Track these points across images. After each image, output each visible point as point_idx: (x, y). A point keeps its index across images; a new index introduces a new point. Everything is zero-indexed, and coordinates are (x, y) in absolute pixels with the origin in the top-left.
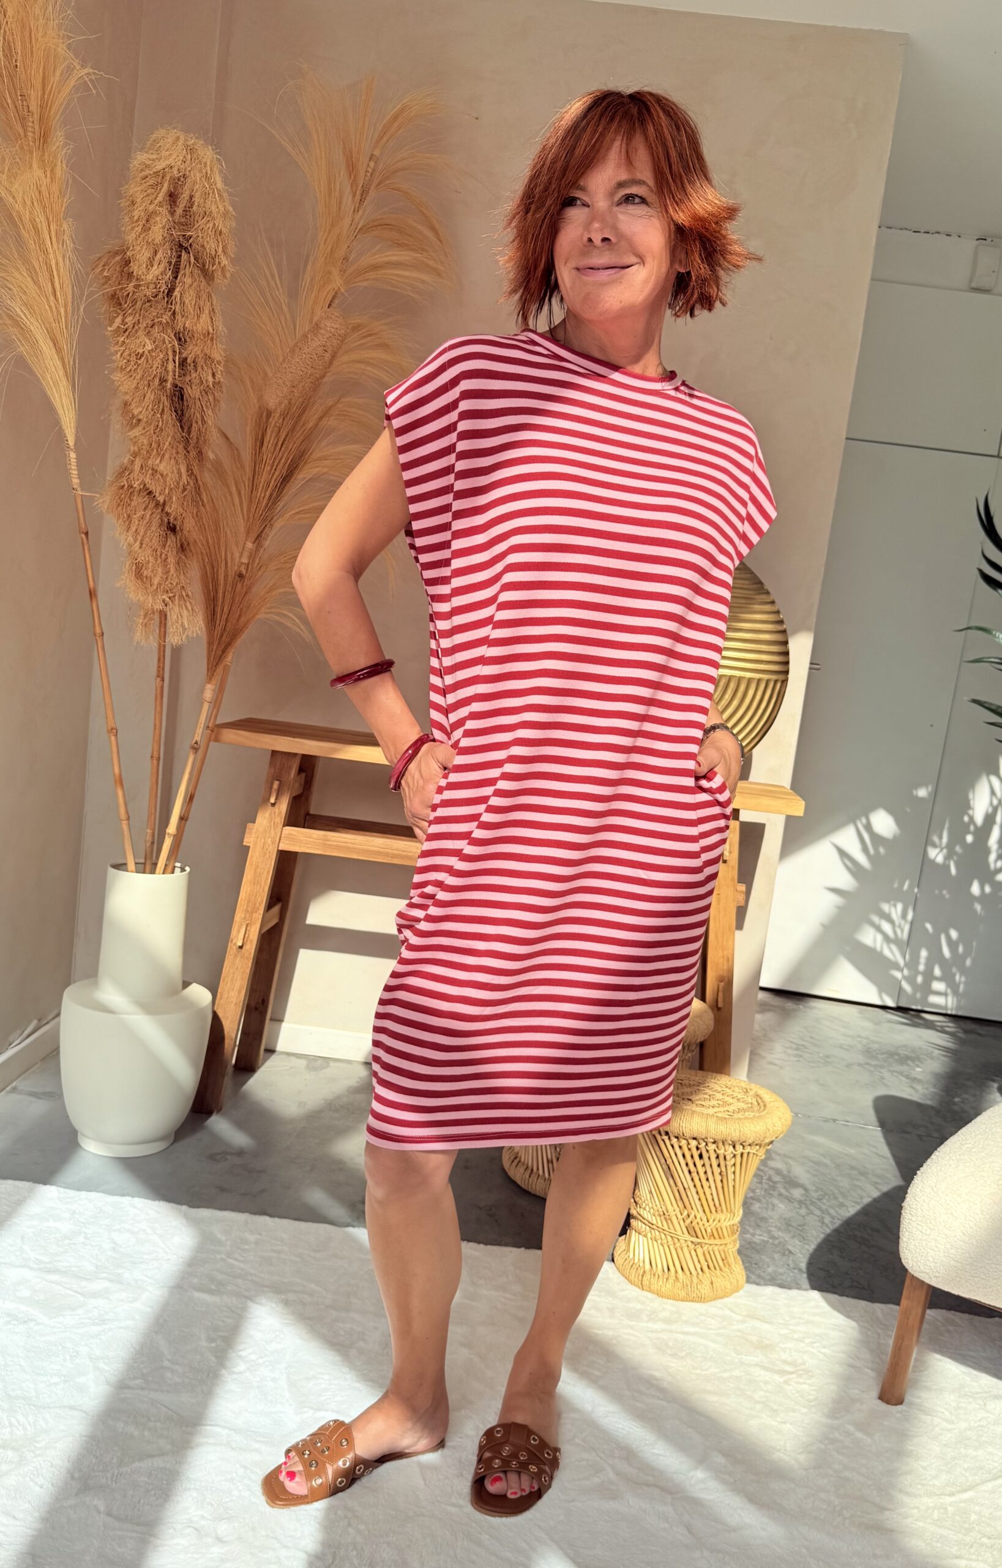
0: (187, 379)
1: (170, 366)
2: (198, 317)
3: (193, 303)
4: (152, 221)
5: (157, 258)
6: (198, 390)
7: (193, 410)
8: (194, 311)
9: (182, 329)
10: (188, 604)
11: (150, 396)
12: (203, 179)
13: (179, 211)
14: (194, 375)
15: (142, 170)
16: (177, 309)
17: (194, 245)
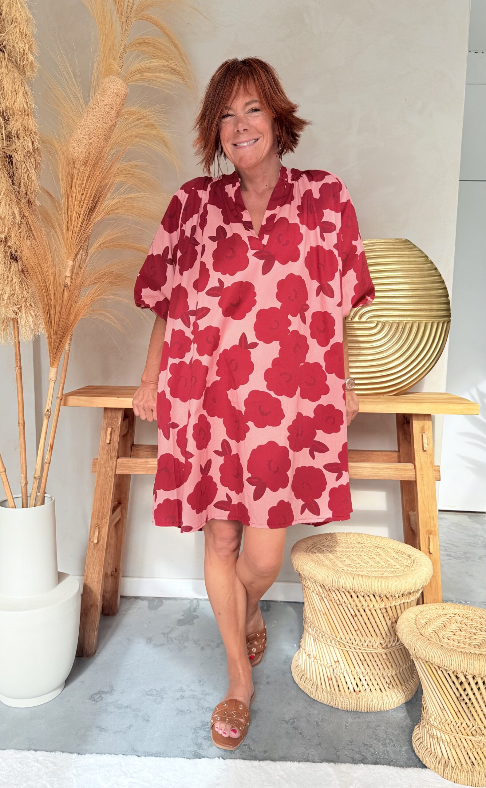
0: (14, 147)
3: (11, 88)
6: (22, 155)
7: (20, 170)
8: (12, 94)
9: (4, 108)
10: (32, 312)
14: (18, 144)
17: (7, 47)
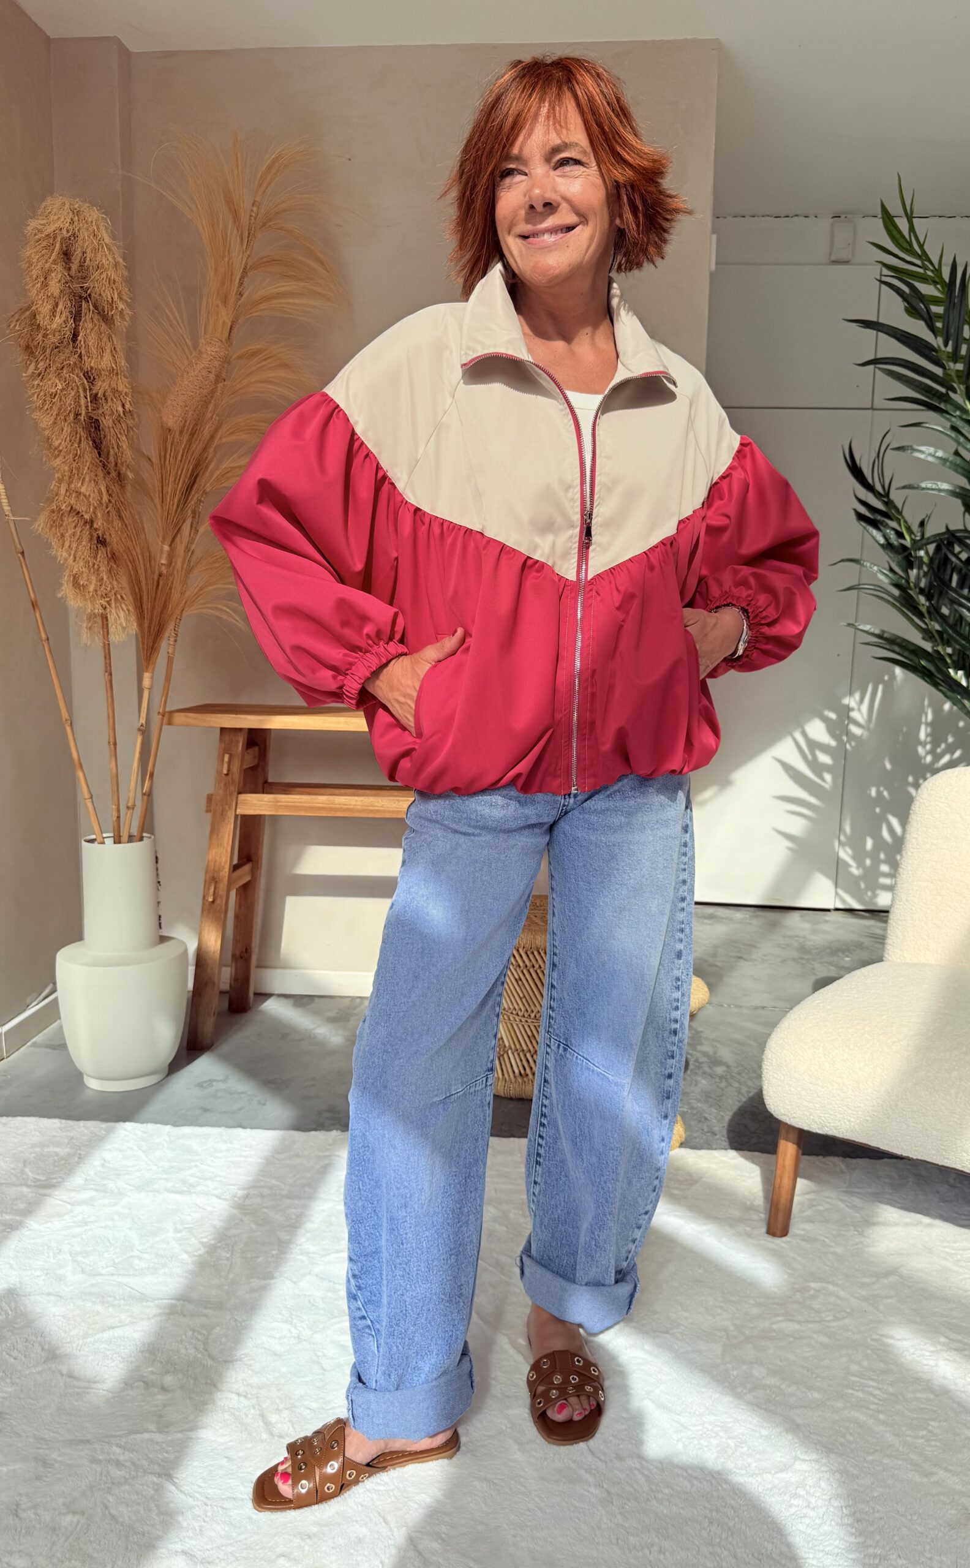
1: (83, 401)
2: (102, 357)
3: (96, 345)
5: (58, 310)
6: (111, 420)
7: (108, 438)
8: (98, 353)
9: (89, 369)
10: (123, 606)
11: (67, 429)
12: (92, 237)
14: (105, 408)
15: (35, 235)
16: (83, 352)
17: (93, 295)
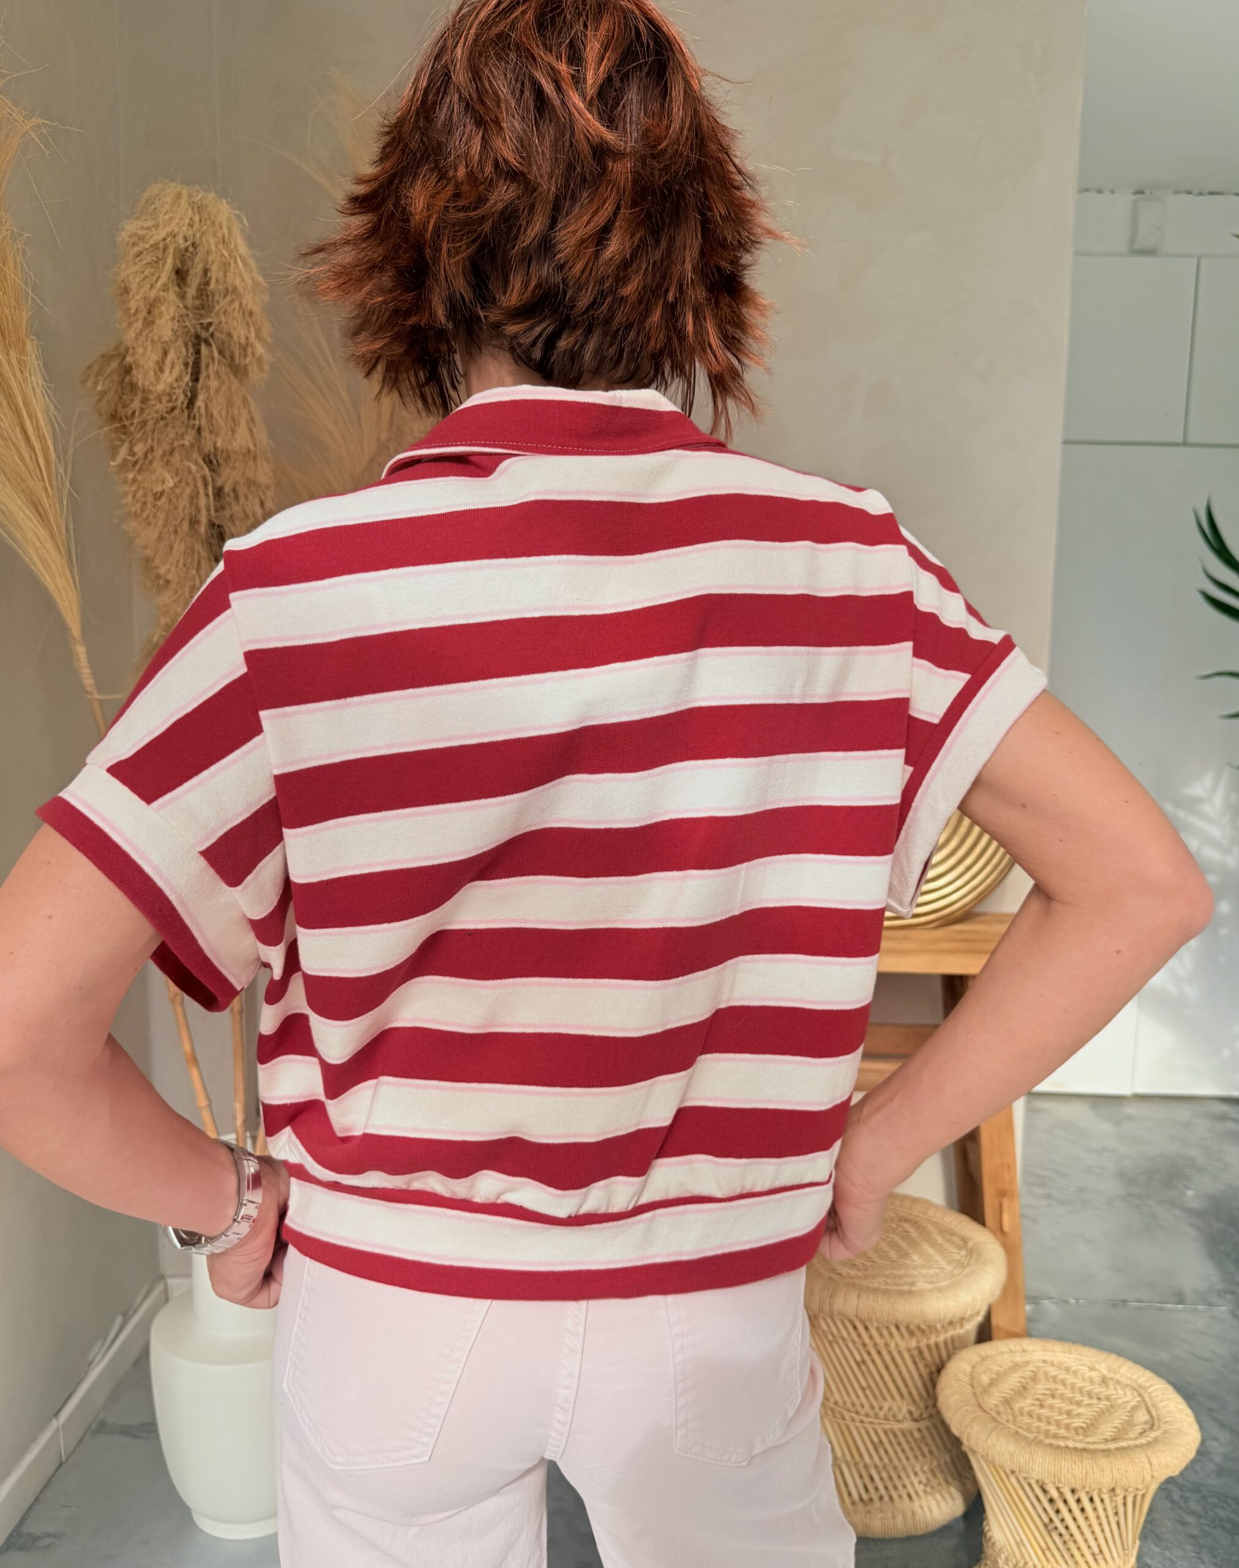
0: (227, 513)
1: (202, 502)
2: (233, 431)
3: (224, 413)
4: (156, 311)
8: (226, 425)
9: (212, 450)
11: (179, 547)
12: (220, 246)
13: (191, 291)
16: (203, 425)
17: (217, 334)
